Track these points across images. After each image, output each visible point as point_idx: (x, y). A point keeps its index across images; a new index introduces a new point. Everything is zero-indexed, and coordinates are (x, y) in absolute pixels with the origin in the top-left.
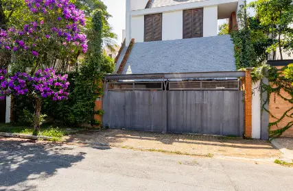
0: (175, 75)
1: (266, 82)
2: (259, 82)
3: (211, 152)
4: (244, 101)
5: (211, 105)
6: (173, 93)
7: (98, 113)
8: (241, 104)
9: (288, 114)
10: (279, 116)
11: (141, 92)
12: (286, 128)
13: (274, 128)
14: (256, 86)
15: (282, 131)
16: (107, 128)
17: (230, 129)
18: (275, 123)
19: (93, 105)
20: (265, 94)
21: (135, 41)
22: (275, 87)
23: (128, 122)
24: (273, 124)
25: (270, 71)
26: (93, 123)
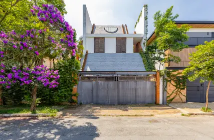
0: (117, 73)
1: (166, 77)
2: (162, 77)
3: (153, 114)
4: (156, 86)
5: (140, 89)
6: (120, 82)
7: (75, 95)
8: (154, 88)
9: (174, 92)
10: (170, 93)
11: (102, 82)
12: (173, 98)
13: (169, 99)
14: (161, 79)
15: (171, 100)
16: (81, 104)
17: (149, 100)
18: (169, 96)
19: (71, 91)
20: (165, 83)
21: (89, 52)
22: (169, 79)
23: (95, 100)
24: (168, 97)
25: (167, 72)
26: (72, 101)
